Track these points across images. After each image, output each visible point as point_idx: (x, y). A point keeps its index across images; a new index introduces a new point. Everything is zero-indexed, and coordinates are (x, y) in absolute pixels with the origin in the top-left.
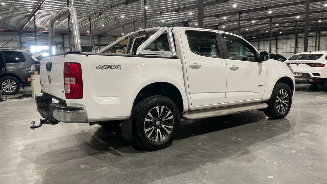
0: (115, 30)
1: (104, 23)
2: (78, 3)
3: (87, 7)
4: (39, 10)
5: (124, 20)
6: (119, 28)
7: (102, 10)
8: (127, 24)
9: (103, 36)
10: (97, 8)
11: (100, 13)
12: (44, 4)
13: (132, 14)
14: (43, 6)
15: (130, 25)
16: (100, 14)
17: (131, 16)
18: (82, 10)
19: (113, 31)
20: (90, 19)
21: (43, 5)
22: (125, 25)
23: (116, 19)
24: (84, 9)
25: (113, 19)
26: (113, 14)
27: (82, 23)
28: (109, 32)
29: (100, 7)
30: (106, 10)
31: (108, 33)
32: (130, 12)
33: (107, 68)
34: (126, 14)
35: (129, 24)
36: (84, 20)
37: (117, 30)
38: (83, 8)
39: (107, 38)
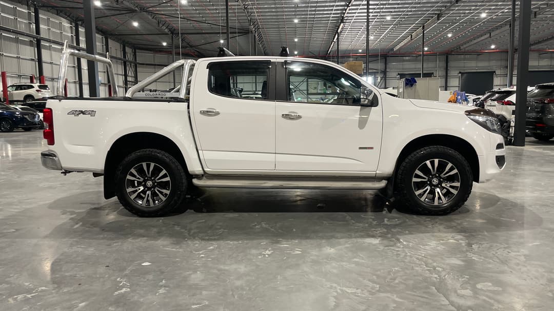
0: (475, 41)
1: (451, 31)
2: (398, 4)
3: (415, 7)
4: (342, 24)
5: (488, 21)
6: (482, 36)
7: (443, 9)
8: (497, 28)
9: (453, 53)
10: (433, 7)
11: (438, 14)
12: (348, 13)
13: (503, 9)
14: (346, 17)
15: (503, 29)
16: (439, 16)
17: (503, 12)
18: (407, 15)
19: (472, 43)
20: (423, 28)
21: (346, 15)
22: (493, 31)
23: (472, 22)
24: (411, 11)
25: (466, 23)
26: (465, 13)
27: (411, 36)
28: (465, 46)
29: (437, 5)
30: (448, 8)
31: (462, 48)
32: (497, 5)
33: (79, 114)
34: (490, 9)
35: (501, 26)
36: (415, 29)
37: (479, 40)
38: (408, 11)
39: (462, 56)
